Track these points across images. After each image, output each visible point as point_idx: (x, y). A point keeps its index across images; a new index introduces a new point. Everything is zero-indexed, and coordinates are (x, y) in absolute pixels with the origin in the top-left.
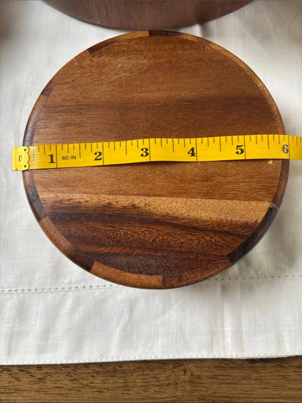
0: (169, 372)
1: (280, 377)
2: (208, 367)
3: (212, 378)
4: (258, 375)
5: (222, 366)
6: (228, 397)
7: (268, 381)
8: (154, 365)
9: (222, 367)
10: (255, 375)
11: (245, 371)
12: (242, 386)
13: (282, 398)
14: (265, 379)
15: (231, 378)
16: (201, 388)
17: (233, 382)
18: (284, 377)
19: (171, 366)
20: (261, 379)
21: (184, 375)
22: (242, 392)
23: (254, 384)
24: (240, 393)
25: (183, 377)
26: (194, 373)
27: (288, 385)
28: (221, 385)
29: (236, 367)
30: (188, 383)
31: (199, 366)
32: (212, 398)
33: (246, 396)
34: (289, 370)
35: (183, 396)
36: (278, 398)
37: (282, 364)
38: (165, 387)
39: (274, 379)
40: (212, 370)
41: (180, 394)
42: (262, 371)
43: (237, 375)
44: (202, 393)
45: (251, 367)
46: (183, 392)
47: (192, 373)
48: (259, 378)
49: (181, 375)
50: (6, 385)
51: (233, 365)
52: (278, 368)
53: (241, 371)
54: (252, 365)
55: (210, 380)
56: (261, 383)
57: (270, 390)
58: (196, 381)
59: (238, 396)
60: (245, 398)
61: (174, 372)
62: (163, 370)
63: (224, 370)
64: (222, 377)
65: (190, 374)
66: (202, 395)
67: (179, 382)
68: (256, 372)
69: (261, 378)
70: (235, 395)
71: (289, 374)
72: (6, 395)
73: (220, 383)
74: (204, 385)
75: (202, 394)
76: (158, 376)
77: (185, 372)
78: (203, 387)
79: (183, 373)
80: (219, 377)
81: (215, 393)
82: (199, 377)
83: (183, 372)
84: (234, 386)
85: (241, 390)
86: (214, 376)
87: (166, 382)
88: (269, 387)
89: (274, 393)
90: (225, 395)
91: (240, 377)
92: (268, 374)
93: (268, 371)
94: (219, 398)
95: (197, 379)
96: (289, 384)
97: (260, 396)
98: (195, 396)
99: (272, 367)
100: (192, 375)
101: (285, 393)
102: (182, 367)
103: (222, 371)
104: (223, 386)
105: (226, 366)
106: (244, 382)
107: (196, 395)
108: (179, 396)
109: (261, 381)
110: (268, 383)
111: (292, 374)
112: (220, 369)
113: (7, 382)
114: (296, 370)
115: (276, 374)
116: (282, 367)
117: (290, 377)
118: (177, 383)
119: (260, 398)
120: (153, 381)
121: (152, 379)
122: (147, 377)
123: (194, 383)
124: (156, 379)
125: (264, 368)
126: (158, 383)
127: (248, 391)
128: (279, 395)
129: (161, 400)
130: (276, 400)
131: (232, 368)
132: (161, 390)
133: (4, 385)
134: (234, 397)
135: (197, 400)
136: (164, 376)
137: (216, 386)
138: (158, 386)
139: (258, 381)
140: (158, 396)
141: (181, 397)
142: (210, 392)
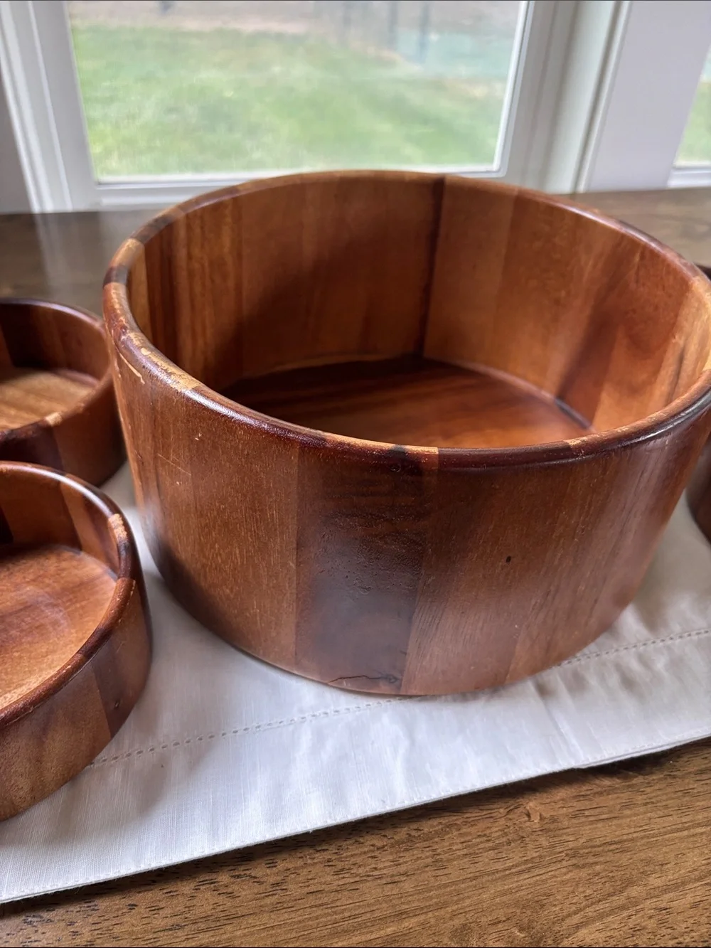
0: (502, 822)
1: (680, 794)
2: (563, 800)
3: (575, 817)
4: (645, 797)
5: (583, 793)
6: (616, 843)
7: (664, 803)
8: (474, 815)
9: (583, 795)
10: (640, 799)
11: (622, 795)
12: (628, 820)
13: (699, 825)
14: (658, 802)
15: (605, 810)
16: (564, 837)
17: (612, 815)
18: (686, 793)
19: (502, 810)
20: (653, 803)
21: (529, 821)
22: (633, 830)
23: (645, 813)
24: (630, 831)
25: (528, 824)
26: (544, 815)
27: (698, 804)
28: (595, 826)
29: (605, 791)
30: (540, 833)
31: (548, 801)
32: (589, 850)
33: (642, 834)
34: (687, 781)
35: (540, 857)
36: (694, 827)
37: (672, 774)
38: (505, 847)
39: (673, 799)
40: (571, 804)
41: (535, 855)
42: (648, 790)
43: (611, 803)
44: (571, 845)
45: (629, 786)
46: (538, 849)
47: (541, 815)
48: (648, 801)
49: (525, 822)
50: (209, 913)
51: (600, 789)
52: (670, 780)
53: (616, 795)
54: (630, 783)
55: (574, 821)
56: (655, 809)
57: (675, 817)
58: (552, 826)
59: (630, 836)
60: (642, 838)
61: (510, 819)
62: (491, 820)
63: (590, 800)
64: (592, 812)
65: (539, 818)
66: (571, 849)
67: (524, 835)
68: (640, 793)
69: (652, 800)
70: (625, 837)
71: (691, 786)
72: (211, 933)
73: (592, 822)
74: (568, 830)
75: (570, 847)
76: (487, 832)
77: (529, 815)
78: (567, 834)
79: (527, 819)
80: (587, 813)
81: (591, 840)
82: (554, 820)
83: (525, 816)
84: (615, 822)
85: (629, 827)
86: (577, 813)
87: (504, 839)
88: (671, 813)
89: (684, 820)
90: (608, 840)
91: (619, 806)
92: (659, 793)
93: (656, 788)
94: (601, 848)
95: (553, 822)
96: (698, 801)
97: (665, 830)
98: (560, 853)
99: (660, 779)
100: (542, 818)
101: (700, 817)
102: (521, 809)
103: (587, 803)
104: (600, 825)
105: (589, 792)
106: (628, 812)
107: (561, 850)
108: (533, 858)
109: (655, 805)
110: (666, 807)
111: (695, 786)
112: (582, 799)
113: (211, 907)
114: (698, 778)
115: (669, 790)
116: (674, 777)
117: (695, 791)
118: (523, 837)
119: (666, 833)
120: (482, 842)
121: (478, 840)
122: (470, 838)
123: (550, 830)
124: (485, 838)
125: (649, 785)
126: (491, 844)
127: (641, 826)
128: (692, 821)
129: (507, 872)
130: (693, 831)
131: (600, 793)
132: (500, 855)
133: (204, 915)
134: (625, 841)
135: (567, 858)
136: (497, 829)
137: (587, 828)
138: (493, 849)
139: (649, 806)
140: (499, 866)
141: (537, 860)
142: (582, 841)
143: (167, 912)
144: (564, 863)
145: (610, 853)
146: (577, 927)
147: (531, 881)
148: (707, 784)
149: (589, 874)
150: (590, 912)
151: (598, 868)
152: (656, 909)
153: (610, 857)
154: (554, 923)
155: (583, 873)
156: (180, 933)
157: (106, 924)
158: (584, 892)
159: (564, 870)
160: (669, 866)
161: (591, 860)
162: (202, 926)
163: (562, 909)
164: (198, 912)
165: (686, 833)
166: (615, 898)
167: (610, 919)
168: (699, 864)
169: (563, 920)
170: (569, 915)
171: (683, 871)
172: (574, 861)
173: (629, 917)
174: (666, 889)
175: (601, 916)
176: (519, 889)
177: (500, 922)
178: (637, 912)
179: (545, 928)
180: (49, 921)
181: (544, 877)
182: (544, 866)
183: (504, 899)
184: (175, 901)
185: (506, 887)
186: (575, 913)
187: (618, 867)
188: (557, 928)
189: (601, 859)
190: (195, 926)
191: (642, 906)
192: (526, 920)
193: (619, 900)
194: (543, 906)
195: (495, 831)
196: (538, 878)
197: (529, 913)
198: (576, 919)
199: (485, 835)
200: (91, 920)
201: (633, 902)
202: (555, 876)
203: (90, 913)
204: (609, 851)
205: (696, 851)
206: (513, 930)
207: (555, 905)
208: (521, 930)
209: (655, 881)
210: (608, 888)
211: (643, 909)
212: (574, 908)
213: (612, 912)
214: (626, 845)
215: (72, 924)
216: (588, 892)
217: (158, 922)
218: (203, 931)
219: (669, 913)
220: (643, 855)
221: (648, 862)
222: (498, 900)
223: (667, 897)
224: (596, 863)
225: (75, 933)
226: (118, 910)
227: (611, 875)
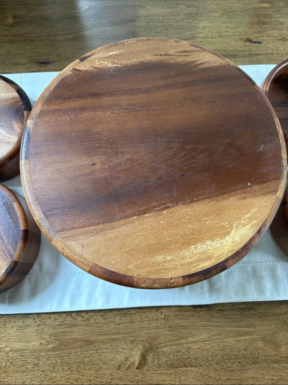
0: (153, 314)
2: (173, 311)
3: (175, 316)
4: (198, 314)
7: (203, 317)
8: (146, 310)
10: (196, 315)
11: (192, 313)
13: (211, 326)
15: (185, 316)
16: (169, 322)
17: (186, 318)
18: (211, 316)
19: (154, 310)
20: (200, 317)
22: (190, 323)
23: (196, 319)
25: (160, 316)
26: (167, 314)
27: (213, 320)
30: (163, 319)
31: (169, 310)
32: (175, 327)
34: (213, 312)
35: (160, 326)
38: (152, 321)
39: (207, 317)
40: (175, 312)
42: (200, 312)
43: (187, 314)
44: (171, 324)
45: (195, 310)
49: (160, 315)
50: (69, 323)
51: (186, 310)
52: (208, 311)
53: (190, 312)
55: (174, 318)
58: (167, 318)
59: (189, 325)
60: (192, 326)
61: (156, 314)
62: (151, 313)
63: (182, 312)
64: (181, 316)
70: (187, 325)
71: (214, 314)
72: (69, 328)
73: (179, 319)
74: (171, 320)
76: (148, 316)
79: (161, 314)
80: (179, 316)
81: (177, 324)
82: (168, 316)
84: (186, 320)
85: (190, 322)
87: (152, 319)
88: (204, 321)
89: (207, 324)
90: (182, 325)
91: (189, 316)
92: (203, 314)
93: (203, 312)
94: (179, 327)
97: (199, 325)
99: (205, 310)
100: (165, 315)
101: (212, 324)
102: (160, 311)
103: (180, 313)
104: (181, 320)
105: (182, 310)
106: (191, 318)
107: (167, 325)
108: (158, 326)
110: (203, 319)
112: (179, 311)
113: (70, 321)
114: (217, 312)
116: (210, 310)
117: (215, 316)
118: (158, 319)
119: (199, 327)
120: (145, 318)
122: (143, 316)
123: (166, 319)
125: (201, 311)
126: (148, 319)
127: (193, 323)
128: (209, 325)
129: (150, 328)
130: (208, 328)
131: (185, 311)
132: (149, 323)
133: (68, 323)
137: (177, 320)
138: (148, 321)
139: (198, 317)
140: (148, 326)
142: (174, 324)
143: (59, 321)
144: (167, 329)
145: (181, 329)
146: (163, 347)
147: (156, 332)
148: (219, 314)
150: (168, 344)
151: (176, 332)
152: (187, 347)
153: (180, 330)
154: (158, 344)
155: (171, 333)
156: (61, 327)
157: (43, 321)
158: (169, 338)
159: (166, 331)
160: (196, 336)
161: (175, 329)
163: (161, 341)
164: (66, 322)
165: (205, 328)
166: (177, 341)
167: (173, 347)
168: (205, 337)
169: (160, 344)
170: (162, 343)
171: (199, 338)
172: (169, 329)
173: (179, 347)
174: (192, 342)
175: (171, 345)
176: (152, 333)
177: (143, 341)
178: (181, 346)
179: (155, 345)
180: (29, 317)
181: (160, 331)
182: (161, 329)
183: (146, 335)
184: (61, 318)
185: (148, 332)
186: (164, 343)
187: (181, 333)
188: (158, 346)
189: (178, 330)
190: (65, 326)
192: (150, 342)
193: (178, 342)
194: (156, 339)
195: (150, 316)
196: (158, 331)
197: (152, 340)
198: (164, 345)
199: (147, 317)
200: (39, 319)
201: (181, 344)
202: (163, 332)
203: (39, 317)
205: (206, 334)
206: (146, 344)
207: (160, 340)
208: (148, 344)
209: (190, 339)
210: (176, 338)
211: (183, 346)
212: (164, 342)
213: (175, 345)
214: (186, 327)
215: (35, 319)
216: (170, 338)
217: (56, 323)
218: (67, 327)
219: (190, 349)
220: (190, 331)
221: (191, 333)
222: (145, 335)
223: (191, 344)
224: (175, 331)
225: (35, 322)
226: (46, 318)
227: (178, 335)
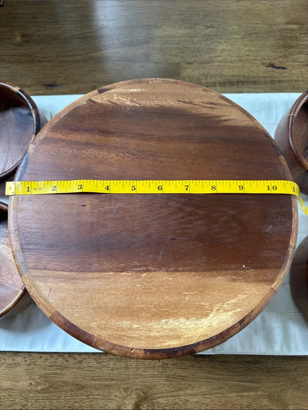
1: (211, 367)
3: (174, 365)
4: (199, 365)
6: (182, 377)
7: (204, 368)
10: (197, 365)
11: (192, 362)
12: (190, 371)
13: (212, 379)
15: (184, 365)
16: (167, 371)
17: (186, 368)
18: (213, 367)
20: (201, 367)
21: (159, 362)
22: (190, 374)
23: (196, 370)
25: (158, 363)
26: (165, 362)
27: (215, 372)
30: (160, 367)
32: (173, 376)
35: (157, 374)
36: (210, 379)
38: (148, 369)
39: (208, 368)
42: (201, 363)
43: (187, 364)
44: (168, 373)
45: (196, 360)
48: (199, 366)
49: (157, 362)
50: (60, 364)
51: (186, 358)
52: (210, 362)
53: (190, 362)
55: (173, 366)
57: (205, 374)
58: (165, 366)
59: (188, 376)
60: (191, 377)
64: (180, 365)
65: (162, 362)
70: (186, 376)
72: (60, 370)
73: (178, 368)
74: (169, 369)
75: (168, 374)
76: (145, 362)
79: (158, 361)
80: (178, 365)
81: (175, 374)
84: (185, 370)
85: (189, 373)
87: (149, 366)
88: (205, 372)
89: (208, 376)
90: (180, 375)
91: (189, 365)
92: (205, 365)
93: (204, 363)
94: (177, 377)
95: (166, 365)
99: (207, 360)
103: (180, 361)
104: (180, 370)
106: (191, 368)
107: (164, 374)
110: (204, 370)
111: (218, 366)
113: (61, 363)
114: (220, 363)
115: (208, 365)
116: (213, 361)
117: (217, 367)
118: (155, 367)
119: (200, 378)
120: (142, 365)
121: (141, 364)
122: (138, 363)
124: (143, 364)
126: (144, 366)
127: (193, 374)
128: (210, 377)
129: (146, 376)
130: (209, 380)
131: (185, 360)
132: (146, 371)
133: (59, 365)
134: (186, 377)
135: (165, 377)
136: (148, 362)
137: (176, 369)
138: (144, 368)
139: (199, 368)
140: (144, 374)
141: (156, 375)
142: (172, 373)
143: (50, 361)
144: (164, 378)
145: (179, 380)
146: (159, 398)
147: (151, 380)
148: (222, 366)
149: (169, 384)
150: (165, 394)
151: (173, 383)
152: (185, 399)
153: (178, 380)
154: (153, 394)
155: (168, 383)
156: (52, 368)
157: (34, 360)
158: (166, 388)
159: (163, 380)
160: (195, 388)
161: (172, 379)
162: (58, 367)
163: (157, 391)
164: (57, 364)
165: (206, 380)
166: (174, 393)
167: (169, 398)
168: (205, 390)
169: (156, 394)
170: (158, 394)
171: (199, 391)
172: (167, 378)
173: (175, 399)
174: (190, 395)
175: (167, 397)
176: (147, 382)
177: (138, 389)
178: (179, 398)
179: (150, 395)
180: (19, 355)
181: (156, 380)
182: (157, 377)
183: (142, 383)
184: (52, 359)
185: (144, 380)
186: (161, 393)
187: (180, 384)
188: (153, 396)
189: (175, 380)
190: (56, 367)
191: (181, 397)
192: (145, 391)
193: (175, 394)
194: (152, 389)
196: (154, 380)
197: (147, 389)
198: (160, 395)
199: (143, 363)
200: (30, 358)
201: (179, 395)
202: (159, 381)
203: (30, 356)
204: (179, 378)
205: (206, 386)
206: (141, 393)
207: (156, 390)
208: (143, 393)
210: (173, 389)
211: (181, 398)
212: (160, 392)
213: (171, 396)
214: (185, 378)
215: (25, 358)
216: (167, 389)
217: (47, 364)
218: (58, 369)
219: (188, 402)
220: (189, 383)
221: (189, 385)
222: (140, 383)
223: (190, 397)
224: (173, 381)
225: (26, 361)
226: (37, 357)
227: (176, 386)
